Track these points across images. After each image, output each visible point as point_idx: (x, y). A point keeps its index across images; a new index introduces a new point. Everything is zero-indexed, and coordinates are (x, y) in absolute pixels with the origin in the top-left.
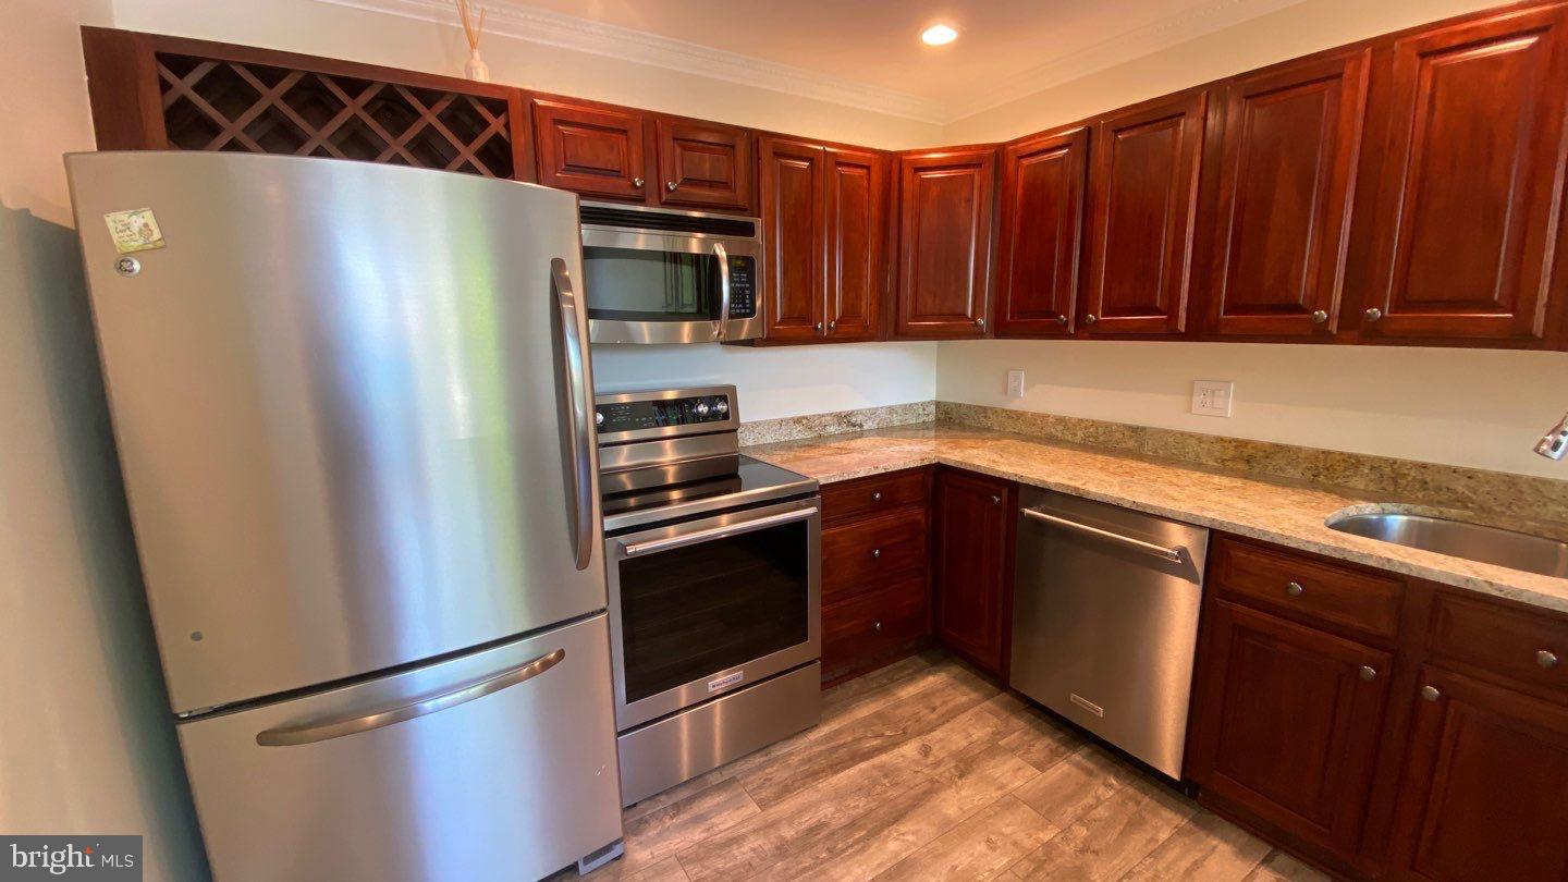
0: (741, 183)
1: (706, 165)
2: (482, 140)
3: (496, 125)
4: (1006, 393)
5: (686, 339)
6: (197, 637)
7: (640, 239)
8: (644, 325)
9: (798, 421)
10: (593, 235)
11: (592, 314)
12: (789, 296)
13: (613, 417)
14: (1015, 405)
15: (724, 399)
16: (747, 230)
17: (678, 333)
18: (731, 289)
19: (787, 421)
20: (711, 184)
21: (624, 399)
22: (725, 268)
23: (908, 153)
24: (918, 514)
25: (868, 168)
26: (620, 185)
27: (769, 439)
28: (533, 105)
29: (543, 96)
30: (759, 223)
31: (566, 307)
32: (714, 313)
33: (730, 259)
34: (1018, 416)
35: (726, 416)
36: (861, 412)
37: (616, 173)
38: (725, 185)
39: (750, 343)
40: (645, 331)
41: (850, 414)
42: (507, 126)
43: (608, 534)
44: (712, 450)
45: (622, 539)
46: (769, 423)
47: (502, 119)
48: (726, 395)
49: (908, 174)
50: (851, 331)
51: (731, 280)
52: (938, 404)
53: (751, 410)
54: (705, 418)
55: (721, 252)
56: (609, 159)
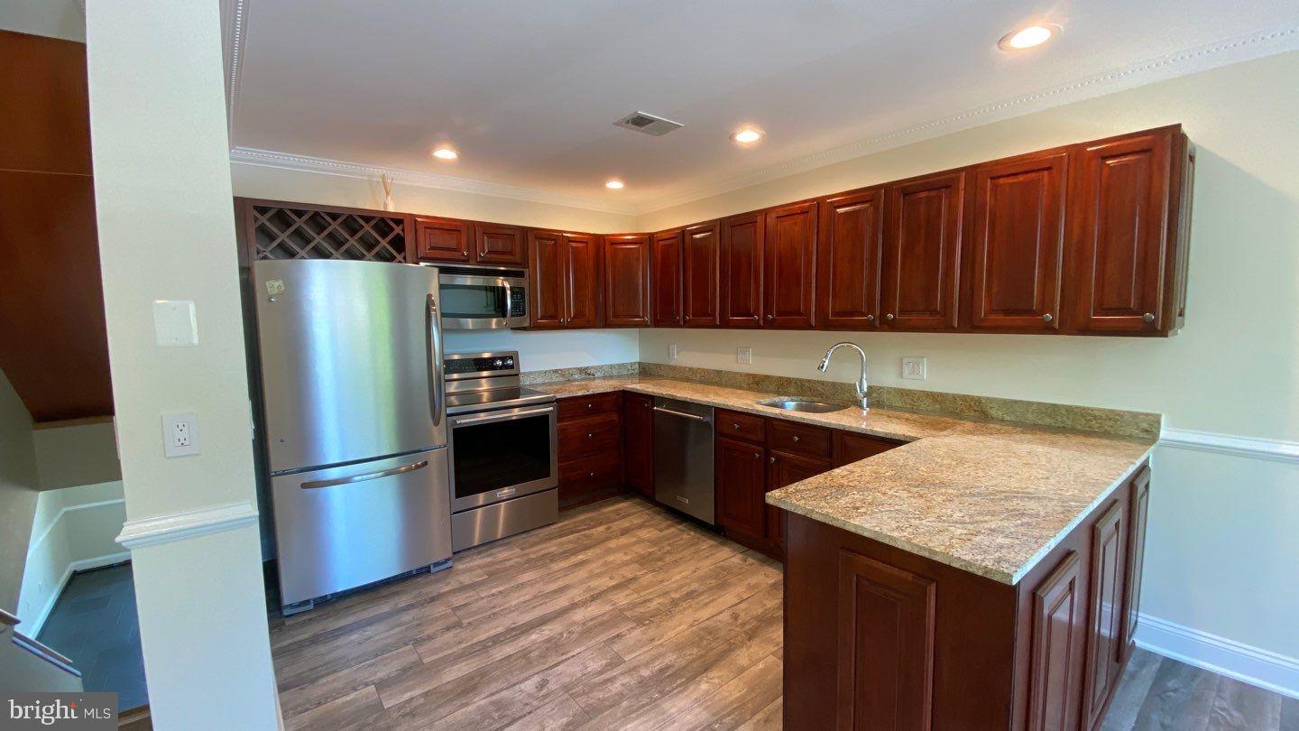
0: (518, 250)
1: (500, 245)
2: (391, 236)
3: (398, 230)
4: (669, 356)
5: (494, 327)
6: (282, 441)
7: (468, 280)
8: (470, 320)
9: (556, 371)
10: (446, 279)
11: (443, 315)
12: (544, 305)
13: (451, 366)
14: (673, 363)
15: (511, 358)
16: (521, 274)
17: (490, 324)
18: (512, 303)
19: (549, 371)
20: (503, 253)
21: (456, 357)
22: (509, 292)
23: (608, 235)
24: (615, 417)
25: (586, 243)
26: (456, 255)
27: (539, 380)
28: (416, 221)
29: (420, 216)
30: (526, 271)
31: (433, 313)
32: (504, 315)
33: (511, 289)
34: (674, 368)
35: (512, 367)
36: (593, 367)
37: (455, 250)
38: (511, 253)
39: (525, 329)
40: (470, 323)
41: (587, 368)
42: (403, 230)
43: (449, 415)
44: (504, 384)
45: (454, 418)
46: (540, 372)
47: (401, 227)
48: (513, 356)
49: (608, 248)
50: (581, 322)
51: (512, 297)
52: (639, 363)
53: (526, 366)
54: (501, 368)
55: (507, 286)
56: (453, 244)
